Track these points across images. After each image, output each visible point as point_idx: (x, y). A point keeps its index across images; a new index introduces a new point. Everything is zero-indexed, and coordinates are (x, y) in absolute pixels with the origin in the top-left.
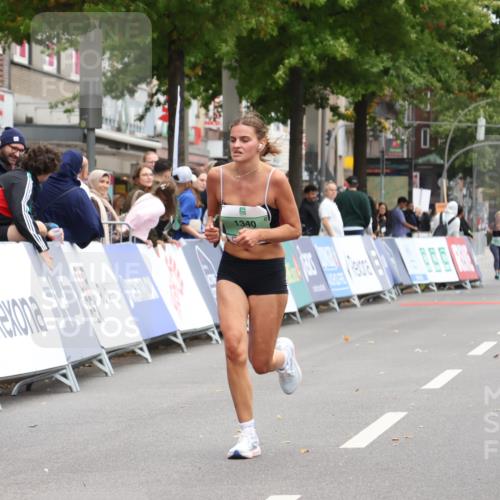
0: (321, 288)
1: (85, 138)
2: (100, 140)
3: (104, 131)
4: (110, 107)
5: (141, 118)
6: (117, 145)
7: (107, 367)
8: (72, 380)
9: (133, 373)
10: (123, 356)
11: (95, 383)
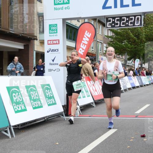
0: (152, 81)
1: (125, 65)
2: (127, 65)
3: (127, 64)
4: (128, 62)
5: (131, 63)
6: (128, 66)
7: (128, 90)
8: (124, 91)
9: (131, 91)
10: (129, 89)
11: (126, 92)
